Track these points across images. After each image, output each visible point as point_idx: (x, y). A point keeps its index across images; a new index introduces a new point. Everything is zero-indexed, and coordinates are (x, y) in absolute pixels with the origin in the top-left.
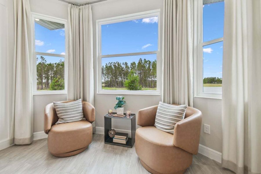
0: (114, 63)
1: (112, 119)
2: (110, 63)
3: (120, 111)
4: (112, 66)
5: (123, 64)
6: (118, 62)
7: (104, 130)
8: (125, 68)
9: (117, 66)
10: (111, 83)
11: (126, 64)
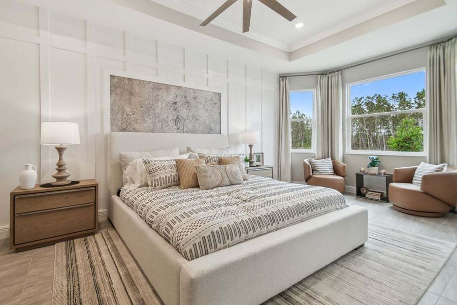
0: (368, 98)
1: (364, 176)
2: (359, 98)
3: (375, 170)
4: (363, 104)
5: (393, 97)
6: (379, 95)
7: (356, 189)
8: (397, 106)
9: (375, 103)
10: (360, 140)
11: (402, 96)
